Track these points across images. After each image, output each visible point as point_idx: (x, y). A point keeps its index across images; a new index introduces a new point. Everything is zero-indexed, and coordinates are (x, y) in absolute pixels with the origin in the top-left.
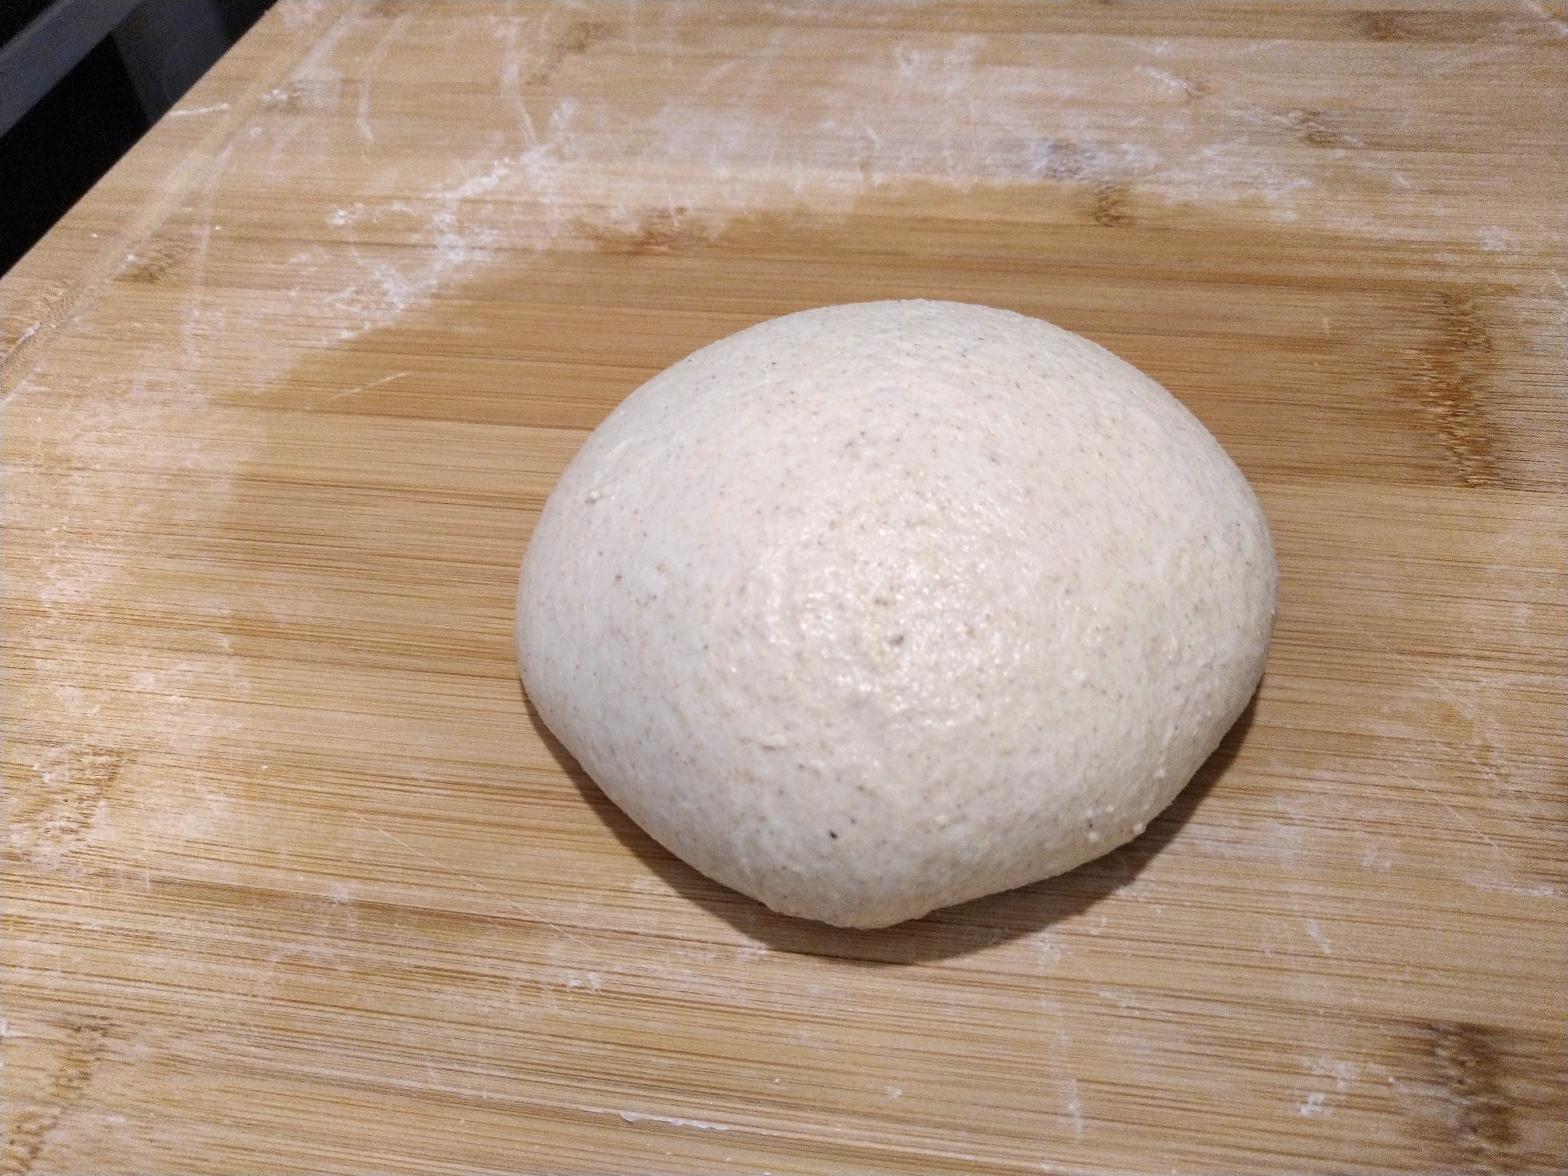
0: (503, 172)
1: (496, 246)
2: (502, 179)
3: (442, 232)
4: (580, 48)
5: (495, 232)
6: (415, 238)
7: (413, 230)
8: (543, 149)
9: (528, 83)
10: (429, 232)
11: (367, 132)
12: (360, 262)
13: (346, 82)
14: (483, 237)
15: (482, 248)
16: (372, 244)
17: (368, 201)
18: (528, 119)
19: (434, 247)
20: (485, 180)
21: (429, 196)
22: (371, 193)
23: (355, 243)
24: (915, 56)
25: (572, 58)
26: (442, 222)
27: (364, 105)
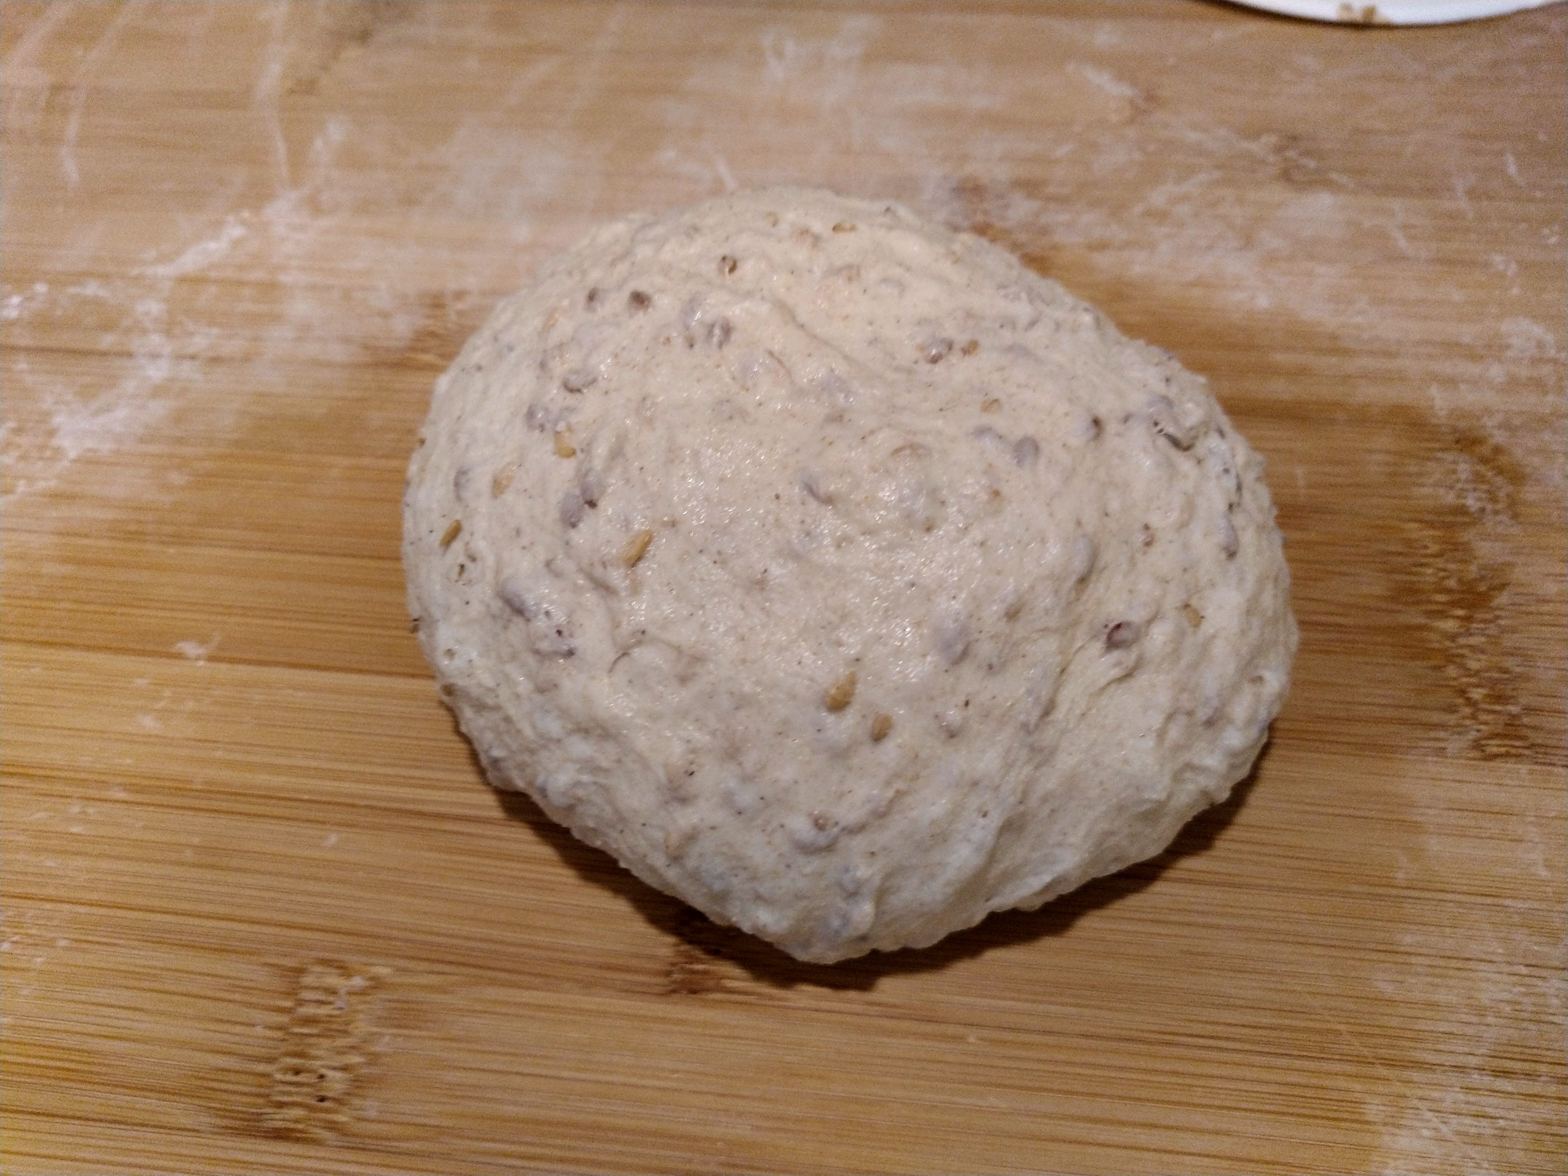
0: (237, 232)
1: (212, 354)
2: (236, 243)
3: (144, 332)
4: (364, 36)
5: (215, 331)
6: (107, 341)
7: (106, 327)
8: (293, 195)
9: (292, 92)
10: (128, 331)
11: (71, 169)
12: (29, 379)
13: (56, 89)
14: (197, 339)
15: (193, 357)
16: (52, 350)
17: (57, 281)
18: (281, 147)
19: (130, 355)
20: (213, 246)
21: (135, 272)
22: (59, 266)
23: (27, 350)
24: (790, 47)
25: (352, 52)
26: (147, 313)
27: (73, 127)
